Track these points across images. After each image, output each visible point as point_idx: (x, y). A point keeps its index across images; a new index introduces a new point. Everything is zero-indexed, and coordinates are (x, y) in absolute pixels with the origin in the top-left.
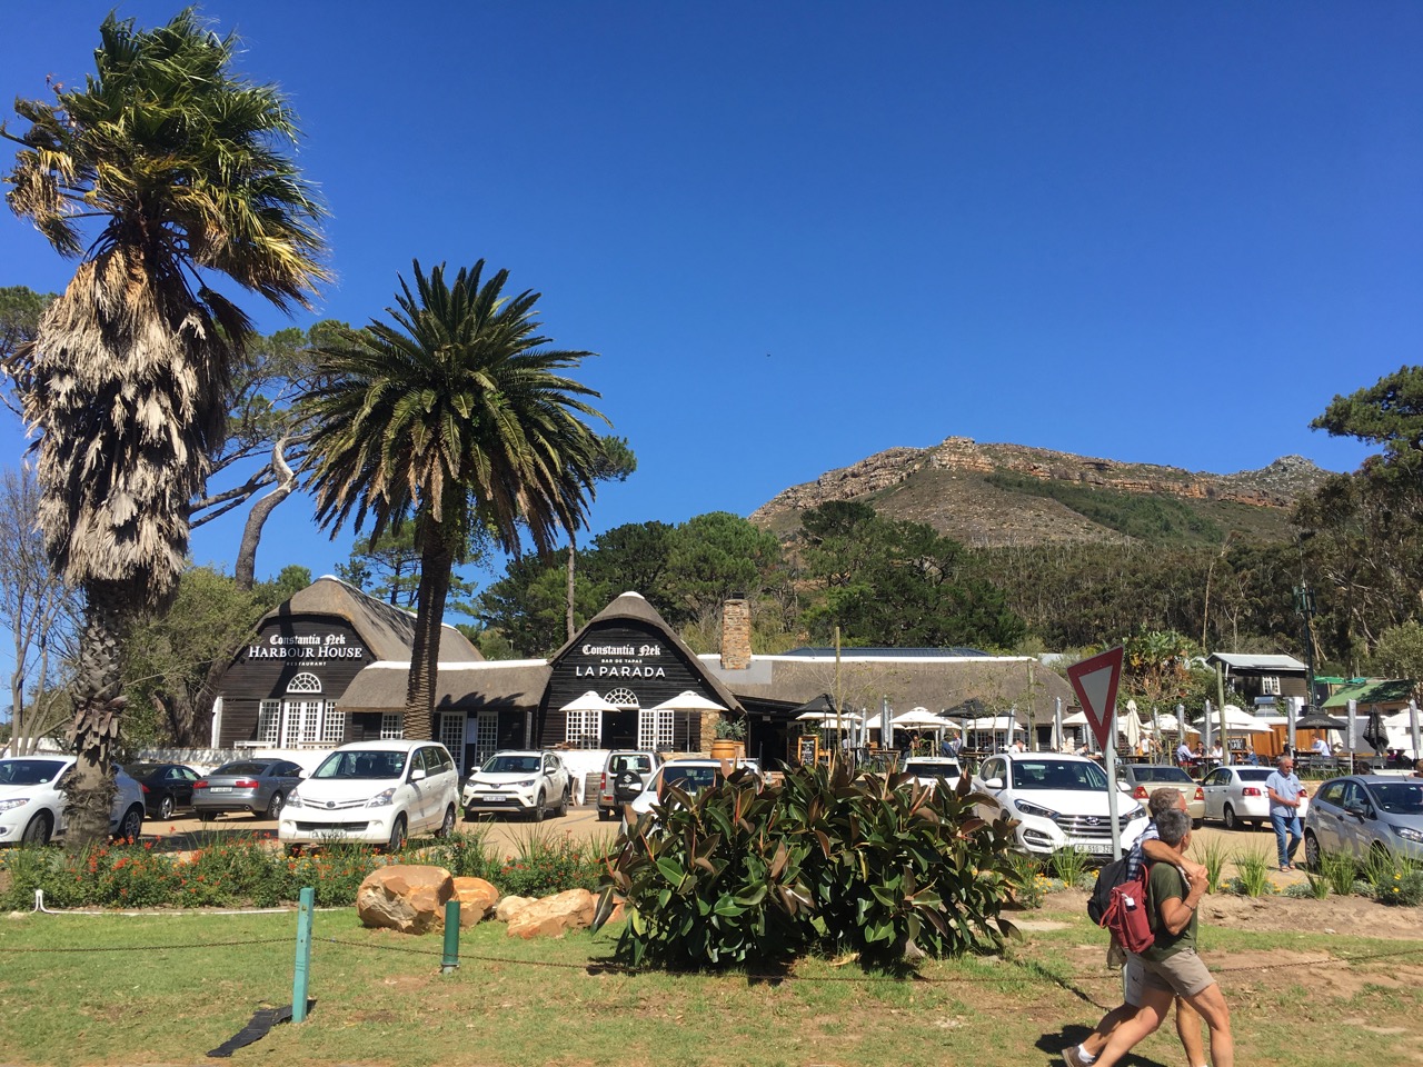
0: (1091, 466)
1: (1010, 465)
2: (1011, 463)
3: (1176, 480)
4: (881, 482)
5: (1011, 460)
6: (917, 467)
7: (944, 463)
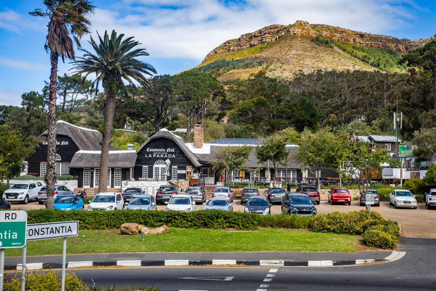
0: (358, 35)
1: (324, 34)
2: (324, 33)
3: (393, 43)
4: (267, 40)
5: (324, 32)
6: (283, 34)
7: (295, 32)
